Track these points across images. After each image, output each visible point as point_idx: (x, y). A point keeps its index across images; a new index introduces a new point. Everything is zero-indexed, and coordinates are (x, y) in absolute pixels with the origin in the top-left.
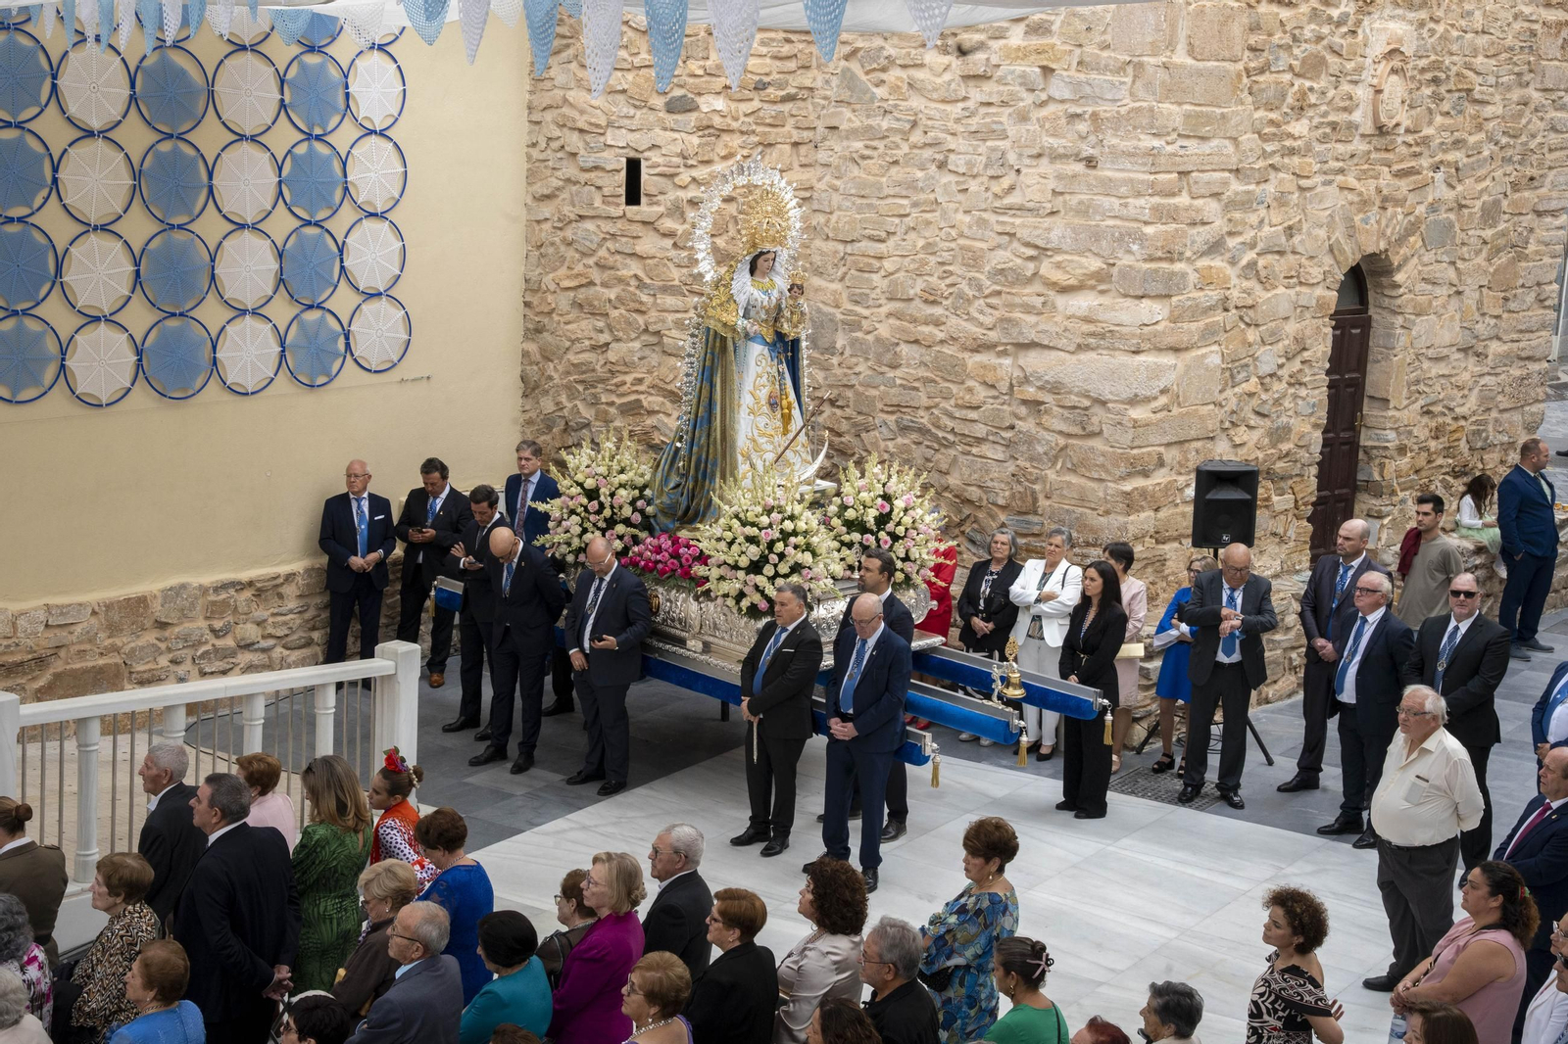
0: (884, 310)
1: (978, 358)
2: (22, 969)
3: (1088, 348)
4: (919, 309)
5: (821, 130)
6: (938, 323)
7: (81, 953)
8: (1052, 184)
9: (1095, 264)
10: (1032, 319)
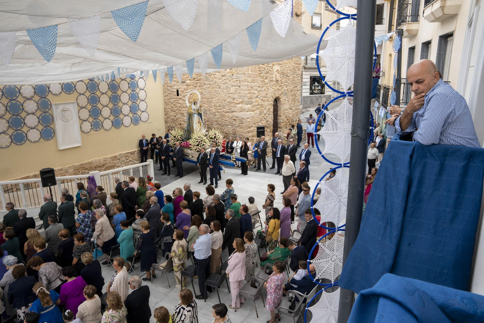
0: (214, 108)
1: (227, 114)
2: (102, 209)
3: (241, 111)
4: (218, 108)
5: (203, 84)
6: (221, 109)
7: (110, 205)
8: (235, 90)
9: (241, 100)
10: (233, 108)
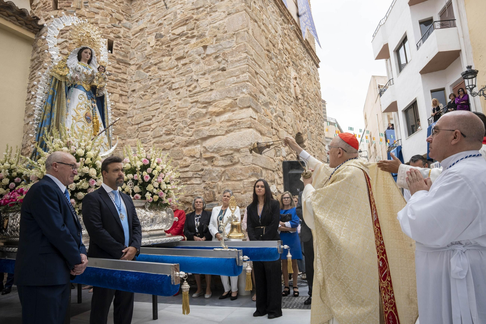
0: (152, 142)
1: (187, 148)
3: (230, 131)
4: (165, 138)
5: (130, 91)
6: (171, 140)
8: (210, 80)
9: (229, 101)
10: (207, 128)
